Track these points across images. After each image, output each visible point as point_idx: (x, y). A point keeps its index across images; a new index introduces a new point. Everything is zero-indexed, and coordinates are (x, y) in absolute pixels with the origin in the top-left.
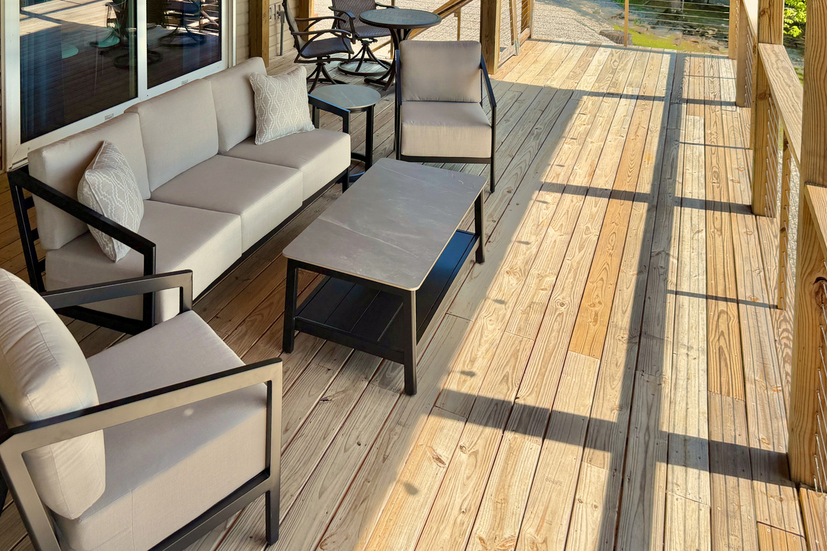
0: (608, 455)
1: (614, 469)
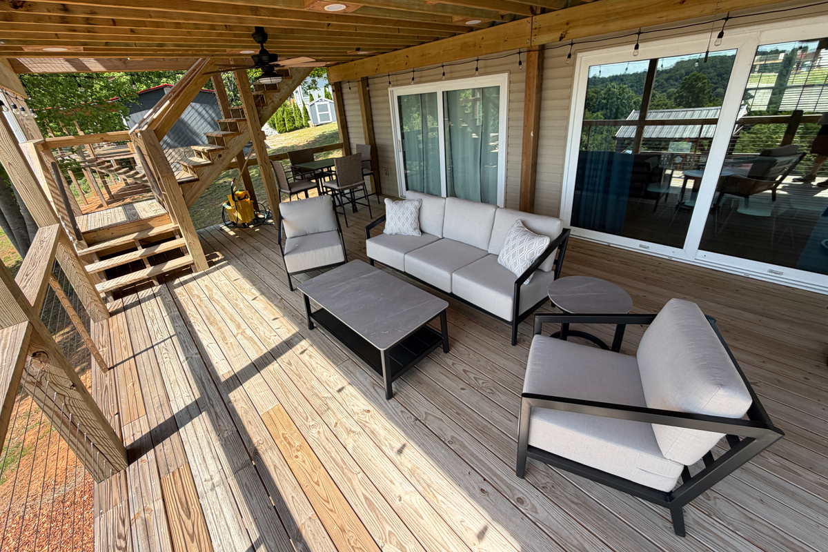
0: (223, 380)
1: (218, 378)
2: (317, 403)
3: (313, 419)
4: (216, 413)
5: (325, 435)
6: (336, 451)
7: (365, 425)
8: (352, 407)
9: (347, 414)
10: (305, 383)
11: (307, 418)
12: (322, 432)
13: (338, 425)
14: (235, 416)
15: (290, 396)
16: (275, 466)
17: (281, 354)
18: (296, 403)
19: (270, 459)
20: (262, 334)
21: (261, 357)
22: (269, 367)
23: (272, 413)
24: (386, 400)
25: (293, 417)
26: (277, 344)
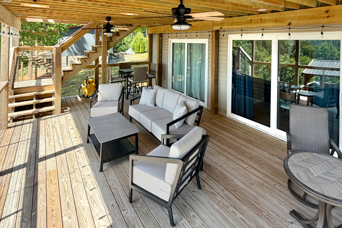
0: (40, 157)
1: (38, 156)
2: (71, 170)
3: (66, 175)
4: (30, 169)
5: (67, 181)
6: (67, 187)
7: (85, 180)
8: (84, 173)
9: (80, 175)
10: (71, 162)
11: (64, 174)
12: (66, 180)
13: (74, 178)
14: (36, 170)
15: (62, 166)
16: (41, 189)
17: (69, 151)
18: (63, 169)
19: (41, 186)
20: (66, 142)
21: (60, 151)
22: (61, 155)
23: (51, 171)
24: (99, 172)
25: (59, 173)
26: (70, 147)
